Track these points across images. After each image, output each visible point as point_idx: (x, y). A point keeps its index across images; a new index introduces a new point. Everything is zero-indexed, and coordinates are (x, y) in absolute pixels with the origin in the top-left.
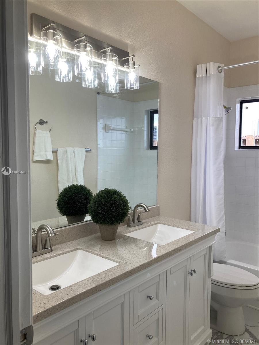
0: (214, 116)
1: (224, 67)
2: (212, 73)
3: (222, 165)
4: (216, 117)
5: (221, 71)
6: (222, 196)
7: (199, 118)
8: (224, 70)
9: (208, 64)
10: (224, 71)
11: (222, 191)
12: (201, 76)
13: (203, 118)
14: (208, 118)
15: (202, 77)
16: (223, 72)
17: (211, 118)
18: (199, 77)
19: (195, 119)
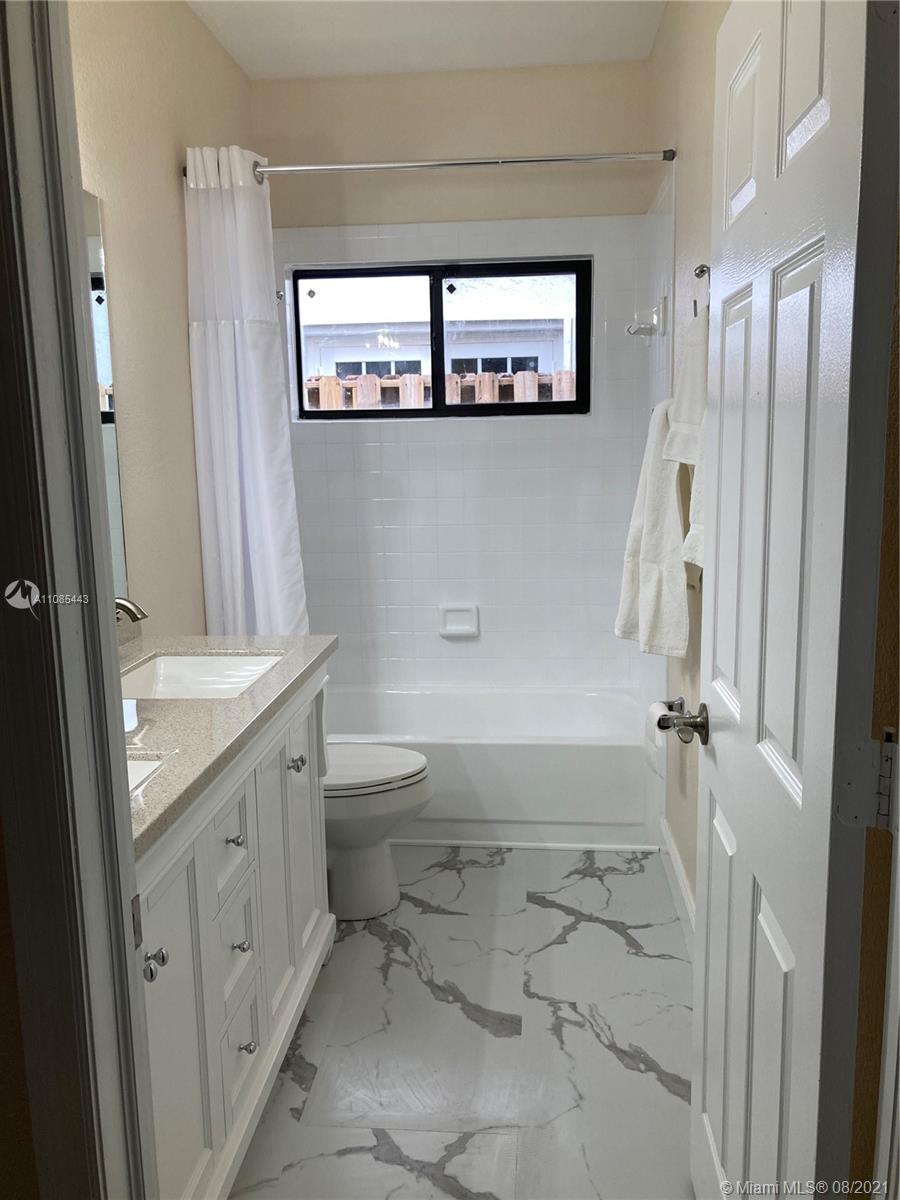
0: (257, 318)
1: (270, 165)
2: (241, 183)
3: (289, 468)
4: (261, 322)
5: (263, 179)
6: (296, 558)
7: (209, 322)
8: (270, 175)
9: (223, 149)
10: (268, 179)
11: (296, 545)
12: (202, 186)
13: (223, 322)
14: (236, 322)
15: (207, 190)
16: (266, 181)
17: (247, 325)
18: (197, 190)
19: (195, 324)
